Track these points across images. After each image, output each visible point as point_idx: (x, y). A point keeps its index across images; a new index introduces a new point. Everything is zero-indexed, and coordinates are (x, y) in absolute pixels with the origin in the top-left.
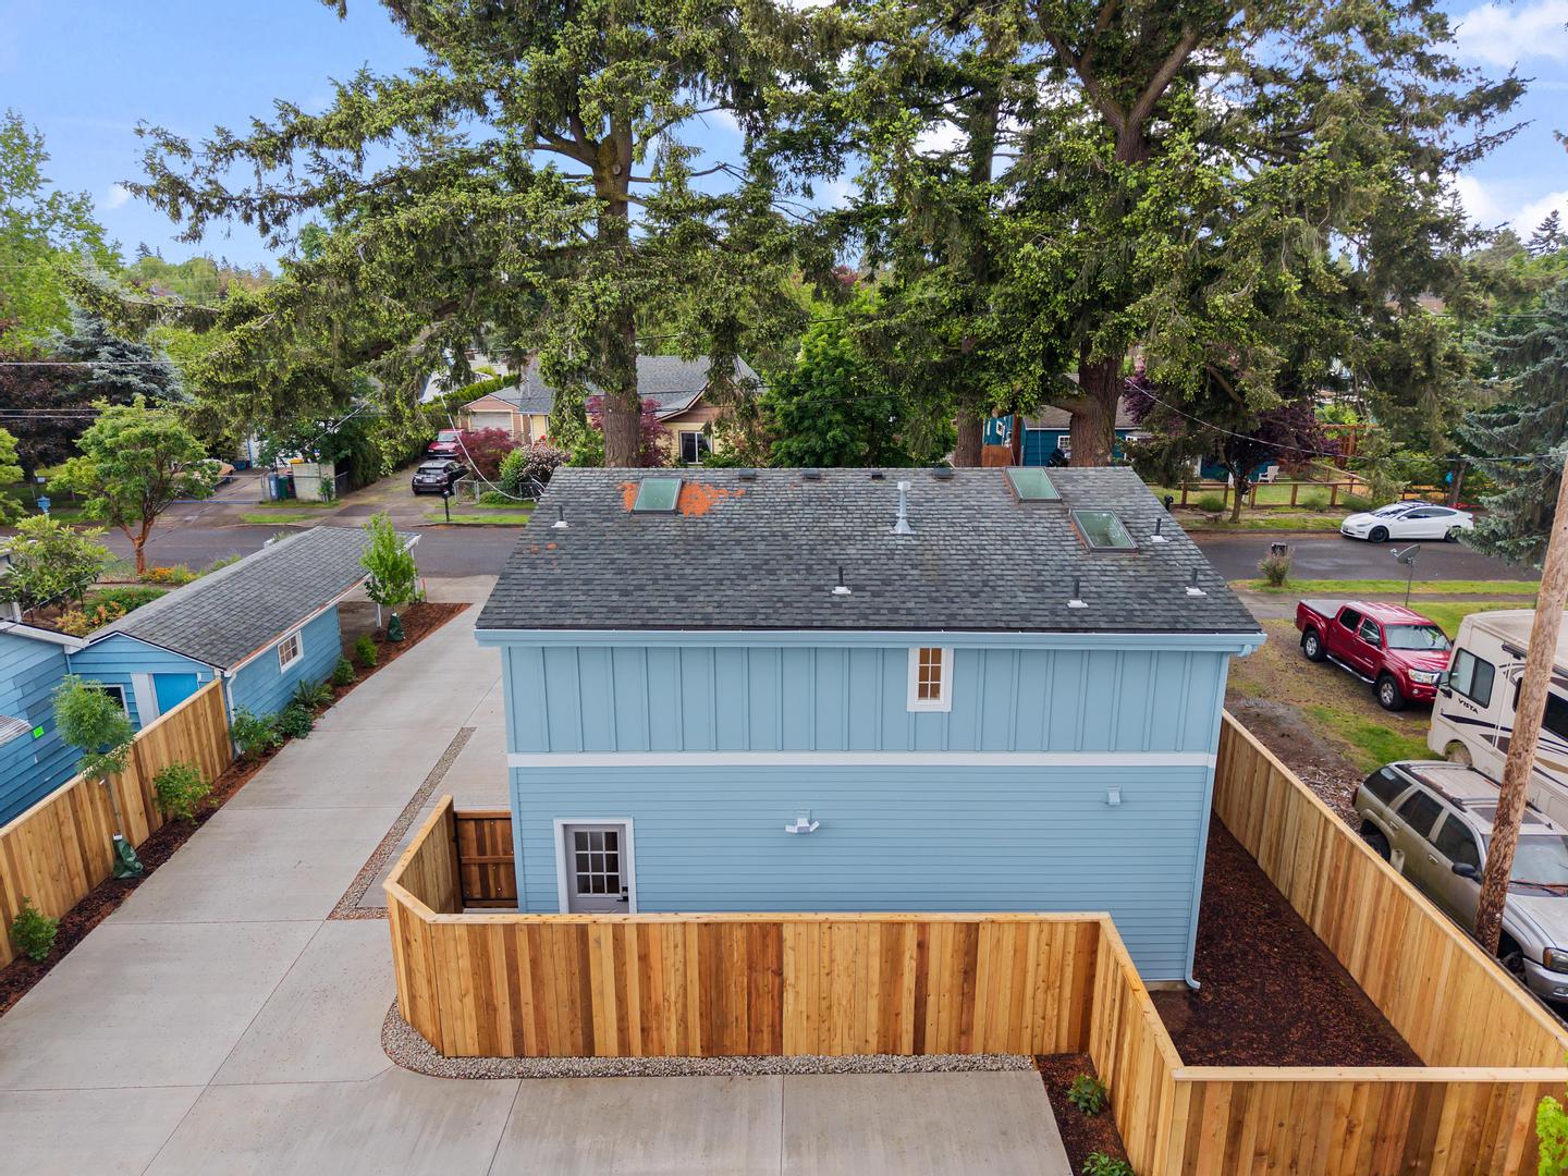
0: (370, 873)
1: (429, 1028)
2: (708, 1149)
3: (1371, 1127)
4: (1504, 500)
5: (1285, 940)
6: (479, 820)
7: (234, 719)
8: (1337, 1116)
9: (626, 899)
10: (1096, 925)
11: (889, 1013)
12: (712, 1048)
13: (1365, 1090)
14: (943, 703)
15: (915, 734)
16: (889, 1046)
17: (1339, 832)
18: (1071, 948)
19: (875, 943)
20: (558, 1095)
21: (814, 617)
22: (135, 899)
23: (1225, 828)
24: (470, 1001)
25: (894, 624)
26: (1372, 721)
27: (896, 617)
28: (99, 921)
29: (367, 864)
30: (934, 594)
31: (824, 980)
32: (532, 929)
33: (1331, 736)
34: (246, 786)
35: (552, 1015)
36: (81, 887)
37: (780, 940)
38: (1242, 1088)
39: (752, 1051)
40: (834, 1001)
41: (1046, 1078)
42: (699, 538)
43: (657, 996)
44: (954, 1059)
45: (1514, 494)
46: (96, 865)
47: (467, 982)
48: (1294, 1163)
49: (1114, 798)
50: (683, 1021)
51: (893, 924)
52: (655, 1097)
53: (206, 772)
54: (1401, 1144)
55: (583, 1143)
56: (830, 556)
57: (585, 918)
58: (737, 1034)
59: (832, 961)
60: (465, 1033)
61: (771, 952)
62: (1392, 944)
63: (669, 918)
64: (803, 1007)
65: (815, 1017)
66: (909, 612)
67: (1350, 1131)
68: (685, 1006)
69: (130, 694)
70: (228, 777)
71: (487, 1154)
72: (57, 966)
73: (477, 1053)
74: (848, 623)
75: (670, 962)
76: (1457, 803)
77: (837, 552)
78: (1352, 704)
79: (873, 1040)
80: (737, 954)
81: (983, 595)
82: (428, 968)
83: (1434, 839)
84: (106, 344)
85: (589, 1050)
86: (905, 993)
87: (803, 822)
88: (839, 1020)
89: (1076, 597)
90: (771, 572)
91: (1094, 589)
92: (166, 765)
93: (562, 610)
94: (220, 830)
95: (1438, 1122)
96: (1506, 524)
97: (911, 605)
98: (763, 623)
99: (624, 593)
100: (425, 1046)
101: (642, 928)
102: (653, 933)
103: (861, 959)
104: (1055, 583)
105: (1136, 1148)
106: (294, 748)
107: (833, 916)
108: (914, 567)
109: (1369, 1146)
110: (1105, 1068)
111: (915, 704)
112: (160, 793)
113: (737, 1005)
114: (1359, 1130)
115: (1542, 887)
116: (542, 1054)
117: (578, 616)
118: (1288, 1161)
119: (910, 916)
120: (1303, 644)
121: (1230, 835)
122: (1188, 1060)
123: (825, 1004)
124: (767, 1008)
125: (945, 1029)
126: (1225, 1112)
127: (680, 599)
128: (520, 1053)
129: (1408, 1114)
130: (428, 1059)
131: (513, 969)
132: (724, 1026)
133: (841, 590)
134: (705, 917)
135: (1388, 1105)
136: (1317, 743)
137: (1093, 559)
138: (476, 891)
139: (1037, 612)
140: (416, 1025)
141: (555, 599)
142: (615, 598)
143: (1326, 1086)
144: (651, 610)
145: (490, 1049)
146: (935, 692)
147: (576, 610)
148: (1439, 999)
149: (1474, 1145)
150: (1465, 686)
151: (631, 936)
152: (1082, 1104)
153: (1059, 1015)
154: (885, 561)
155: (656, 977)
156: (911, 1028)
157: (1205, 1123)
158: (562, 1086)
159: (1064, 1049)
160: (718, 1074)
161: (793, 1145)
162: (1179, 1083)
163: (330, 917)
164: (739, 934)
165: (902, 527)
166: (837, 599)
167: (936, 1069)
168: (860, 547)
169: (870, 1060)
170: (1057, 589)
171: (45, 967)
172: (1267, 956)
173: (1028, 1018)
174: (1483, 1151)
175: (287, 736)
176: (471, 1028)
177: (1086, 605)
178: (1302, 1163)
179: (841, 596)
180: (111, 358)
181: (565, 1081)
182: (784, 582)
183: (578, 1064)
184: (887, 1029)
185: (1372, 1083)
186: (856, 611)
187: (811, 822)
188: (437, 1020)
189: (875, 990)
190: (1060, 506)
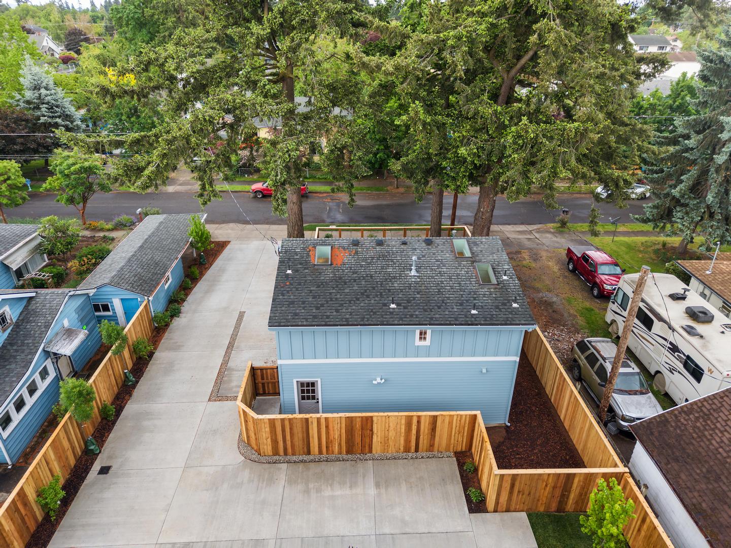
0: (219, 381)
1: (255, 448)
2: (351, 487)
3: (553, 485)
4: (654, 206)
5: (541, 405)
6: (262, 369)
7: (153, 314)
8: (543, 482)
9: (318, 402)
10: (475, 416)
11: (407, 441)
12: (349, 452)
13: (552, 475)
14: (427, 342)
15: (418, 352)
16: (407, 450)
17: (561, 373)
18: (467, 422)
19: (403, 422)
20: (301, 469)
21: (384, 320)
22: (136, 393)
23: (527, 357)
24: (269, 440)
25: (412, 323)
26: (587, 304)
27: (412, 319)
28: (126, 403)
29: (217, 377)
30: (426, 307)
31: (386, 432)
32: (290, 420)
33: (572, 311)
34: (162, 341)
35: (296, 444)
36: (116, 389)
37: (372, 421)
38: (514, 477)
39: (362, 452)
40: (390, 438)
41: (458, 460)
42: (340, 278)
43: (331, 437)
44: (428, 454)
45: (658, 203)
46: (119, 381)
47: (268, 435)
48: (529, 494)
49: (484, 371)
50: (340, 444)
51: (409, 416)
52: (332, 469)
53: (146, 336)
54: (561, 489)
55: (311, 486)
56: (388, 288)
57: (307, 416)
58: (358, 447)
59: (389, 427)
60: (267, 448)
61: (369, 424)
62: (573, 413)
63: (335, 415)
64: (379, 440)
65: (383, 442)
66: (417, 316)
67: (546, 486)
68: (341, 440)
69: (112, 306)
70: (154, 336)
71: (281, 490)
72: (118, 422)
73: (272, 454)
74: (396, 322)
75: (336, 428)
76: (604, 359)
77: (390, 285)
78: (582, 295)
79: (402, 449)
80: (358, 425)
81: (442, 307)
82: (255, 430)
83: (595, 371)
84: (44, 103)
85: (309, 453)
86: (413, 435)
87: (379, 380)
88: (391, 443)
89: (474, 310)
90: (368, 296)
91: (480, 304)
92: (135, 339)
93: (297, 317)
94: (158, 362)
95: (572, 483)
96: (653, 215)
97: (417, 313)
98: (367, 323)
99: (317, 308)
100: (254, 452)
101: (326, 419)
102: (330, 420)
103: (398, 426)
104: (467, 301)
105: (484, 485)
106: (177, 322)
107: (390, 414)
108: (418, 293)
109: (551, 489)
110: (476, 458)
111: (418, 342)
112: (134, 350)
113: (358, 439)
114: (549, 485)
115: (626, 391)
116: (293, 454)
117: (302, 320)
118: (528, 493)
119: (415, 413)
120: (568, 264)
121: (528, 360)
122: (500, 467)
123: (386, 439)
124: (367, 440)
125: (425, 445)
126: (510, 482)
127: (337, 311)
128: (286, 454)
129: (564, 481)
130: (255, 456)
131: (283, 431)
132: (353, 445)
133: (393, 306)
134: (348, 415)
135: (558, 479)
136: (566, 315)
137: (481, 288)
138: (261, 391)
139: (460, 316)
140: (249, 444)
141: (294, 312)
142: (314, 311)
143: (540, 475)
144: (328, 317)
145: (276, 452)
146: (425, 338)
147: (301, 317)
148: (584, 435)
149: (583, 488)
150: (619, 301)
151: (323, 422)
152: (468, 470)
153: (462, 441)
154: (407, 290)
155: (331, 432)
156: (414, 445)
157: (503, 485)
158: (301, 466)
159: (464, 449)
160: (352, 460)
161: (377, 485)
162: (496, 475)
163: (209, 400)
164: (358, 420)
165: (413, 273)
166: (391, 310)
167: (422, 457)
168: (398, 282)
169: (401, 455)
170: (468, 304)
171: (114, 423)
172: (534, 412)
173: (452, 441)
174: (585, 490)
175: (172, 317)
176: (270, 448)
177: (477, 312)
178: (532, 494)
179: (394, 309)
180: (47, 110)
181: (302, 464)
182: (372, 302)
183: (306, 458)
184: (406, 445)
185: (553, 474)
186: (398, 316)
187: (381, 380)
188: (258, 444)
189: (403, 435)
190: (471, 259)
